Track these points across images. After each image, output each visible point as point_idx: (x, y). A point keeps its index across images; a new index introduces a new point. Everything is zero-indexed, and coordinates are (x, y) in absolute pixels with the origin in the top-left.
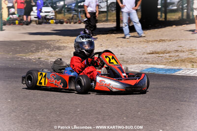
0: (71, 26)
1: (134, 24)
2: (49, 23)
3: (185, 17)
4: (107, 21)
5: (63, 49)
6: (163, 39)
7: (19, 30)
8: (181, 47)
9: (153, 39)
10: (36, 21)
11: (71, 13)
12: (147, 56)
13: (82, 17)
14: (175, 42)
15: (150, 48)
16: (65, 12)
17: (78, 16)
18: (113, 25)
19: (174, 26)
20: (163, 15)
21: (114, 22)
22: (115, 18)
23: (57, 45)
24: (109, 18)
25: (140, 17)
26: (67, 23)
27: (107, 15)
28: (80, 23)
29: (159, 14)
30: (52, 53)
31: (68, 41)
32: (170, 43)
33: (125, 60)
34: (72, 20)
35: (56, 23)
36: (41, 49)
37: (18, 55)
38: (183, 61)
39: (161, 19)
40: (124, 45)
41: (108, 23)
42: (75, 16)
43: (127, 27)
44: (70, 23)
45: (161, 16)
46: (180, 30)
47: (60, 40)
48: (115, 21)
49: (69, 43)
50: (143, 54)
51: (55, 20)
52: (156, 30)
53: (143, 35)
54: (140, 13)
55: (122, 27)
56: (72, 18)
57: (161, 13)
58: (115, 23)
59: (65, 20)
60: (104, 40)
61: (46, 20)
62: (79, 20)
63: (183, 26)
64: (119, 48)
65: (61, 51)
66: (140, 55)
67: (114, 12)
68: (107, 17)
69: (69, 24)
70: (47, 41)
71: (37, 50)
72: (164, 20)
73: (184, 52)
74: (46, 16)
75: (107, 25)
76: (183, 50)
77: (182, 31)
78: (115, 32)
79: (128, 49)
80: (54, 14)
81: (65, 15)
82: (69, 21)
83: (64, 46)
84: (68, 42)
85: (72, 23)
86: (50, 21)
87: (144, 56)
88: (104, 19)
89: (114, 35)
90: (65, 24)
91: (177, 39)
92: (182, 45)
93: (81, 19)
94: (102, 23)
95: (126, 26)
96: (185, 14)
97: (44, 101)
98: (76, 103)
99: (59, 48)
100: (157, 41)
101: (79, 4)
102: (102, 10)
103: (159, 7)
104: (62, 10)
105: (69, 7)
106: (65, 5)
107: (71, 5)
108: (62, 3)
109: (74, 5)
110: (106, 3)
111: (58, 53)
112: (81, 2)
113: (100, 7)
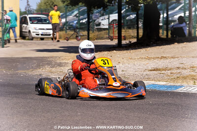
0: (72, 43)
6: (164, 56)
7: (21, 46)
8: (182, 64)
9: (155, 56)
10: (37, 38)
12: (148, 73)
14: (176, 59)
15: (152, 64)
18: (115, 42)
19: (176, 43)
20: (165, 32)
22: (117, 35)
23: (58, 61)
27: (109, 32)
29: (161, 31)
30: (54, 69)
32: (172, 60)
33: (127, 77)
36: (43, 66)
37: (20, 71)
38: (185, 78)
39: (162, 37)
40: (125, 61)
45: (163, 34)
46: (182, 48)
48: (117, 38)
50: (144, 71)
52: (158, 47)
54: (142, 31)
57: (163, 31)
58: (117, 40)
63: (185, 43)
64: (121, 65)
65: (62, 68)
66: (141, 71)
67: (116, 29)
68: (109, 34)
70: (48, 57)
71: (39, 66)
72: (165, 37)
73: (185, 69)
76: (184, 67)
77: (184, 48)
78: (116, 49)
79: (129, 66)
81: (66, 32)
83: (65, 63)
84: (69, 59)
87: (145, 73)
88: (106, 36)
89: (115, 51)
91: (179, 56)
92: (184, 62)
94: (103, 40)
97: (45, 117)
99: (60, 65)
100: (159, 58)
101: (81, 22)
102: (102, 27)
103: (161, 24)
104: (64, 27)
105: (71, 24)
106: (66, 22)
107: (73, 22)
108: (64, 20)
109: (75, 22)
110: (108, 20)
111: (59, 69)
112: (83, 19)
113: (101, 24)
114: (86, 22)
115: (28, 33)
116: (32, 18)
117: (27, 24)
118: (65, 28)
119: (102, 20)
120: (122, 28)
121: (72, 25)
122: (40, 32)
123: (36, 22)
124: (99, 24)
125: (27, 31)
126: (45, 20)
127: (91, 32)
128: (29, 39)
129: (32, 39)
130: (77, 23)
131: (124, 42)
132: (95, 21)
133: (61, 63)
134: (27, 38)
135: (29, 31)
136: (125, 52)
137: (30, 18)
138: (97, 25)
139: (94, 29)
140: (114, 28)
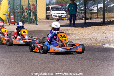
2: (63, 20)
4: (97, 18)
7: (46, 24)
10: (56, 19)
18: (101, 20)
22: (102, 16)
27: (97, 14)
33: (108, 41)
35: (67, 20)
40: (107, 32)
47: (69, 29)
48: (102, 18)
51: (67, 18)
60: (95, 29)
61: (62, 18)
64: (104, 34)
65: (70, 36)
67: (102, 13)
68: (97, 16)
74: (62, 16)
75: (97, 20)
80: (66, 15)
83: (72, 33)
84: (74, 31)
86: (64, 19)
88: (95, 17)
89: (101, 26)
94: (93, 20)
101: (81, 9)
102: (94, 12)
110: (97, 7)
112: (82, 7)
113: (93, 10)
114: (84, 9)
115: (50, 16)
116: (53, 8)
117: (50, 11)
119: (93, 7)
120: (106, 12)
122: (57, 15)
123: (55, 10)
124: (92, 10)
125: (50, 15)
126: (60, 8)
127: (86, 15)
128: (51, 20)
129: (53, 19)
131: (106, 20)
132: (89, 8)
133: (69, 33)
134: (50, 19)
135: (51, 15)
136: (107, 26)
137: (51, 7)
138: (90, 11)
139: (89, 13)
140: (100, 12)
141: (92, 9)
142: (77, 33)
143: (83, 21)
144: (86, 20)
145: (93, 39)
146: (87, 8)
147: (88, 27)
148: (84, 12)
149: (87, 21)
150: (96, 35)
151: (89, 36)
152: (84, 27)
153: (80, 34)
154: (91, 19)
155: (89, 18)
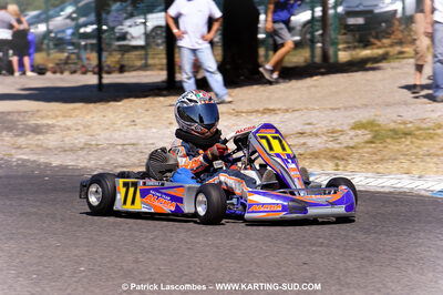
0: (63, 80)
1: (207, 74)
3: (318, 59)
4: (145, 67)
5: (46, 133)
6: (271, 107)
8: (309, 124)
9: (249, 108)
11: (62, 51)
13: (88, 59)
14: (297, 114)
16: (49, 48)
17: (79, 58)
18: (160, 76)
21: (162, 69)
22: (164, 61)
23: (32, 122)
24: (150, 62)
25: (220, 58)
26: (54, 72)
27: (147, 54)
28: (84, 73)
29: (262, 51)
30: (21, 141)
31: (58, 113)
32: (288, 115)
34: (67, 67)
38: (316, 156)
41: (148, 73)
42: (73, 56)
43: (192, 81)
44: (62, 73)
45: (267, 57)
46: (308, 88)
47: (38, 111)
48: (165, 67)
49: (60, 119)
52: (255, 87)
53: (227, 99)
54: (219, 51)
55: (181, 82)
56: (66, 62)
57: (267, 50)
58: (165, 73)
59: (50, 65)
60: (140, 110)
62: (83, 66)
63: (315, 78)
65: (41, 137)
67: (162, 48)
68: (146, 59)
69: (58, 75)
70: (9, 113)
73: (316, 135)
75: (146, 76)
76: (318, 131)
77: (313, 89)
78: (165, 93)
81: (49, 54)
82: (59, 68)
83: (48, 125)
84: (57, 116)
85: (66, 74)
88: (139, 63)
89: (161, 99)
90: (49, 74)
91: (302, 107)
92: (313, 120)
93: (86, 62)
94: (134, 73)
95: (189, 79)
96: (318, 52)
98: (77, 252)
99: (36, 130)
100: (257, 111)
101: (82, 30)
102: (134, 43)
103: (261, 36)
104: (42, 43)
105: (59, 36)
106: (49, 32)
107: (63, 31)
108: (42, 28)
109: (69, 32)
110: (142, 27)
111: (33, 139)
112: (85, 25)
113: (129, 37)
114: (94, 30)
118: (44, 46)
119: (130, 26)
121: (61, 39)
124: (123, 37)
127: (105, 54)
130: (73, 34)
132: (113, 29)
133: (38, 126)
138: (119, 39)
139: (114, 47)
140: (158, 45)
141: (127, 33)
142: (69, 122)
143: (92, 79)
144: (105, 76)
145: (130, 149)
146: (105, 27)
147: (112, 103)
148: (94, 41)
149: (107, 79)
150: (141, 132)
151: (118, 137)
152: (95, 102)
153: (80, 127)
154: (122, 69)
155: (112, 65)
